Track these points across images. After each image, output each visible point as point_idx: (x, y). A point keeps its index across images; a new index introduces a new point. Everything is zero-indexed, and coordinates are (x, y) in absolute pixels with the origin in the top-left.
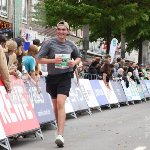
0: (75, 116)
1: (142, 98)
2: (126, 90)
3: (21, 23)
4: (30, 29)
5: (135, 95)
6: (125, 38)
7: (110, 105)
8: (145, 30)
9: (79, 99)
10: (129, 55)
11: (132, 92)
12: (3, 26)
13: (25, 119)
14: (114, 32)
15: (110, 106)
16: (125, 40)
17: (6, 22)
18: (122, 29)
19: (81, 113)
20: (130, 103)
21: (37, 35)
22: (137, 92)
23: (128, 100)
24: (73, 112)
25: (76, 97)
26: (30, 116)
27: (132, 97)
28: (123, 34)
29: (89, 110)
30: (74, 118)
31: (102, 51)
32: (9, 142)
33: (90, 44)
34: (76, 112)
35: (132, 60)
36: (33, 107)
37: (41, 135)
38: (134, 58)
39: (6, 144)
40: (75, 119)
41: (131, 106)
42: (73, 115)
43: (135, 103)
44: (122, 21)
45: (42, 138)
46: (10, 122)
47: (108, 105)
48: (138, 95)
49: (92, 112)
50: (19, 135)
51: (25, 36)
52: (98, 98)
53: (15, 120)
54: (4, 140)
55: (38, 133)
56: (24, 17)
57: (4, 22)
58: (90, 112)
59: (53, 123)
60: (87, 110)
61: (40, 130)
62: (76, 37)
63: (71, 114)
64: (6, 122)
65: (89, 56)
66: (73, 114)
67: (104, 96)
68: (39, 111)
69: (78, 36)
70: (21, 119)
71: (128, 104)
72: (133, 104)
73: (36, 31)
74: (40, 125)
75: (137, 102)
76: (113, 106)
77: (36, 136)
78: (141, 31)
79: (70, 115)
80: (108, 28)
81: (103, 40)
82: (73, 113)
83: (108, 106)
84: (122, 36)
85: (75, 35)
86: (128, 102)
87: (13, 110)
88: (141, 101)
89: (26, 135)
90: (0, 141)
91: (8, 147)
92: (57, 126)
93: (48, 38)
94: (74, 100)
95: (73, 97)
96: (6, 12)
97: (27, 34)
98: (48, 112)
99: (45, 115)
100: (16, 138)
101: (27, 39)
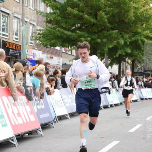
0: (69, 117)
1: (121, 102)
2: (108, 96)
3: (29, 45)
4: (36, 49)
5: (115, 100)
6: (107, 56)
9: (72, 104)
10: (112, 68)
11: (113, 97)
12: (15, 47)
13: (28, 121)
14: (99, 52)
16: (108, 58)
17: (17, 45)
18: (105, 49)
19: (74, 115)
20: (111, 106)
21: (41, 54)
22: (116, 97)
23: (110, 104)
24: (67, 114)
25: (69, 102)
26: (33, 118)
27: (113, 101)
28: (106, 53)
32: (17, 139)
34: (69, 114)
35: (114, 72)
36: (36, 112)
37: (41, 133)
38: (116, 71)
39: (14, 140)
40: (69, 119)
41: (112, 108)
43: (115, 106)
44: (106, 43)
45: (42, 135)
46: (17, 123)
48: (117, 100)
50: (25, 133)
51: (32, 55)
53: (21, 122)
54: (12, 137)
55: (39, 132)
56: (31, 40)
57: (16, 44)
59: (51, 123)
61: (41, 129)
62: (71, 55)
63: (66, 116)
64: (14, 124)
66: (67, 116)
68: (41, 115)
69: (73, 54)
70: (25, 121)
71: (110, 107)
72: (113, 107)
73: (41, 51)
74: (41, 125)
75: (116, 105)
77: (37, 134)
80: (95, 49)
84: (105, 55)
85: (70, 53)
86: (109, 105)
87: (19, 115)
88: (120, 104)
89: (30, 133)
90: (10, 138)
91: (15, 142)
92: (54, 125)
93: (49, 56)
94: (68, 105)
95: (67, 103)
96: (17, 37)
97: (34, 53)
98: (47, 115)
99: (45, 117)
100: (22, 135)
101: (34, 57)
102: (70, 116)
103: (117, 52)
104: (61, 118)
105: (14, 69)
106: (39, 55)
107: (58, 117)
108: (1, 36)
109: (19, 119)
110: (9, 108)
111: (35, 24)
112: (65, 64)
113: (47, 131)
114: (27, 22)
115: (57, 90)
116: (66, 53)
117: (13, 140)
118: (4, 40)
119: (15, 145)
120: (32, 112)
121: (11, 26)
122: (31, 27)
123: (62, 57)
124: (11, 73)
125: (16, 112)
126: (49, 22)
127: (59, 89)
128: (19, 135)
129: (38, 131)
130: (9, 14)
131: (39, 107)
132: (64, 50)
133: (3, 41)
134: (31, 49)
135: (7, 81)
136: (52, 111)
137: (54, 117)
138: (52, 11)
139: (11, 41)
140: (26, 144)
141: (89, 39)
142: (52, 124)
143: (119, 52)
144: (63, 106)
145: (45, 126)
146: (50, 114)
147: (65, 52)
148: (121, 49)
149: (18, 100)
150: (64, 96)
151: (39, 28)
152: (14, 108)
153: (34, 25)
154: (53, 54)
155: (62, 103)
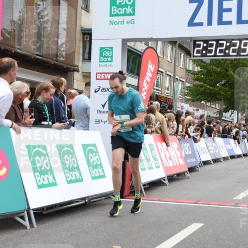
0: (212, 162)
3: (178, 99)
4: (184, 103)
9: (215, 151)
12: (167, 100)
13: (178, 164)
19: (216, 161)
25: (213, 150)
26: (182, 162)
30: (211, 164)
32: (168, 179)
33: (224, 114)
34: (213, 160)
36: (184, 156)
37: (189, 175)
39: (166, 180)
45: (189, 177)
46: (168, 166)
50: (174, 175)
52: (229, 151)
53: (171, 165)
54: (164, 178)
56: (180, 95)
57: (167, 98)
58: (222, 160)
60: (220, 158)
61: (188, 172)
62: (215, 108)
63: (210, 161)
64: (165, 166)
65: (223, 121)
67: (232, 149)
68: (188, 159)
70: (175, 165)
73: (188, 104)
74: (188, 169)
76: (238, 156)
77: (185, 176)
83: (235, 156)
87: (170, 159)
89: (178, 175)
90: (162, 178)
91: (166, 182)
92: (199, 169)
93: (195, 109)
94: (211, 152)
95: (211, 150)
96: (169, 92)
97: (182, 106)
98: (193, 160)
99: (192, 162)
100: (172, 177)
101: (182, 109)
104: (206, 163)
105: (167, 119)
106: (187, 107)
107: (203, 162)
108: (155, 91)
109: (170, 162)
110: (162, 152)
111: (184, 80)
112: (209, 116)
113: (194, 174)
114: (177, 79)
115: (202, 139)
116: (210, 106)
117: (164, 180)
118: (158, 94)
119: (166, 184)
120: (181, 157)
121: (164, 82)
122: (180, 83)
123: (206, 110)
124: (165, 123)
125: (168, 156)
126: (197, 80)
127: (204, 138)
128: (169, 176)
129: (186, 174)
130: (162, 72)
131: (187, 153)
132: (209, 104)
133: (156, 94)
134: (180, 103)
135: (161, 129)
136: (198, 156)
137: (199, 162)
138: (199, 69)
139: (163, 95)
140: (176, 185)
141: (230, 93)
142: (198, 167)
144: (207, 153)
145: (192, 170)
146: (196, 159)
149: (170, 146)
150: (208, 144)
151: (187, 85)
152: (167, 153)
153: (183, 82)
154: (199, 107)
155: (206, 150)
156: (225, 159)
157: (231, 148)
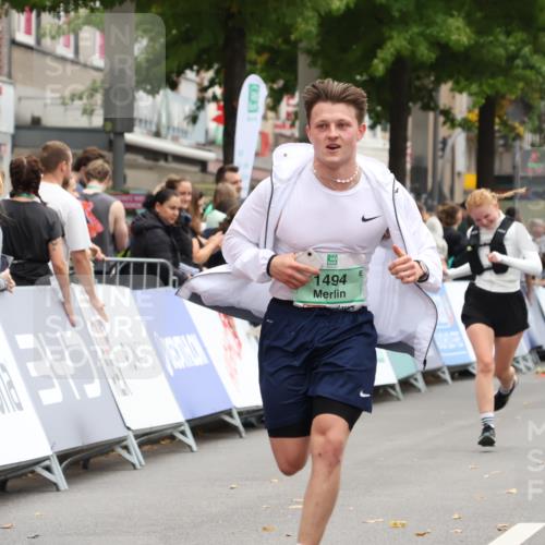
0: (58, 475)
1: (404, 374)
7: (240, 414)
8: (416, 30)
14: (261, 40)
15: (237, 422)
18: (302, 26)
19: (92, 461)
24: (47, 458)
28: (309, 52)
29: (133, 443)
31: (207, 132)
34: (62, 457)
40: (58, 490)
42: (46, 474)
47: (229, 413)
49: (146, 455)
52: (180, 383)
58: (135, 455)
60: (120, 442)
63: (39, 470)
65: (140, 159)
66: (48, 469)
67: (209, 368)
75: (376, 394)
76: (253, 420)
78: (395, 34)
79: (33, 472)
80: (230, 24)
81: (212, 83)
82: (47, 463)
83: (227, 419)
84: (303, 61)
88: (398, 388)
102: (65, 471)
103: (380, 44)
104: (7, 484)
112: (36, 122)
116: (37, 49)
123: (10, 76)
132: (28, 32)
143: (397, 43)
144: (19, 406)
147: (30, 40)
148: (404, 21)
155: (10, 385)
156: (157, 442)
157: (200, 361)
